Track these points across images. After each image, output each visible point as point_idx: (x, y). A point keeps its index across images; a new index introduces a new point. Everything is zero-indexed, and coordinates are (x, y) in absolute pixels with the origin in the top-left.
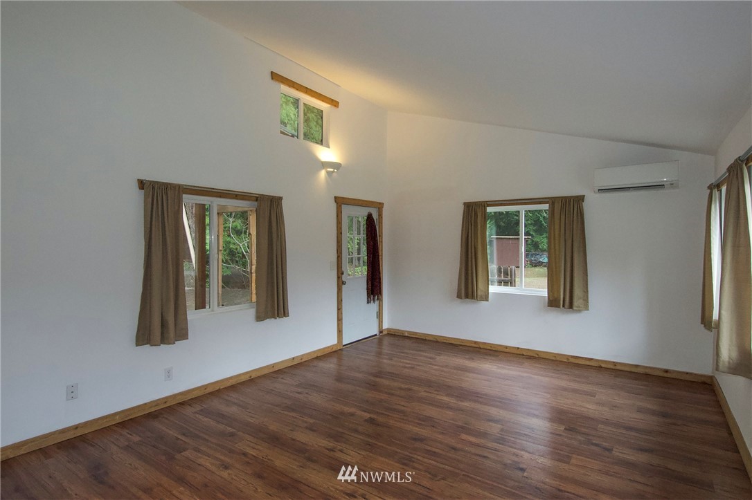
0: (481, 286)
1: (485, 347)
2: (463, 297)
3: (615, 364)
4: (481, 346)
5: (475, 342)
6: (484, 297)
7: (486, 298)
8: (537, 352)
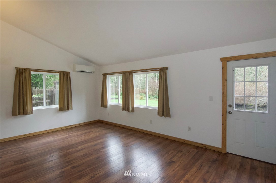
0: (29, 108)
1: (31, 135)
2: (18, 115)
3: (79, 124)
4: (28, 136)
5: (24, 135)
6: (30, 113)
7: (32, 113)
8: (55, 129)
